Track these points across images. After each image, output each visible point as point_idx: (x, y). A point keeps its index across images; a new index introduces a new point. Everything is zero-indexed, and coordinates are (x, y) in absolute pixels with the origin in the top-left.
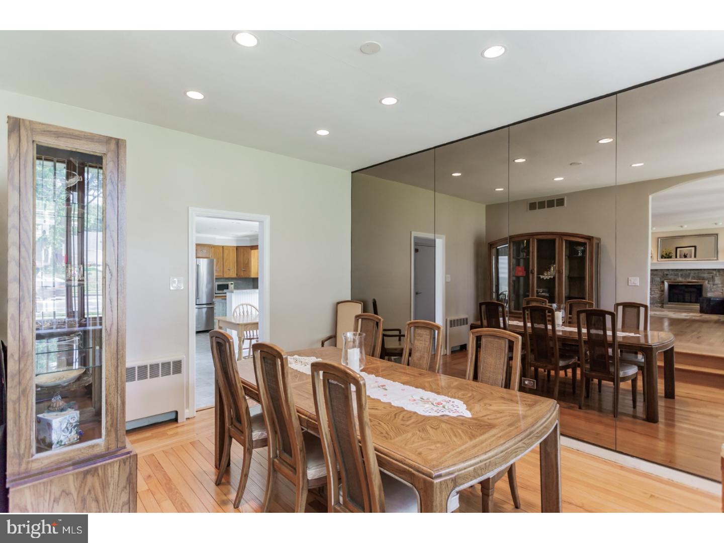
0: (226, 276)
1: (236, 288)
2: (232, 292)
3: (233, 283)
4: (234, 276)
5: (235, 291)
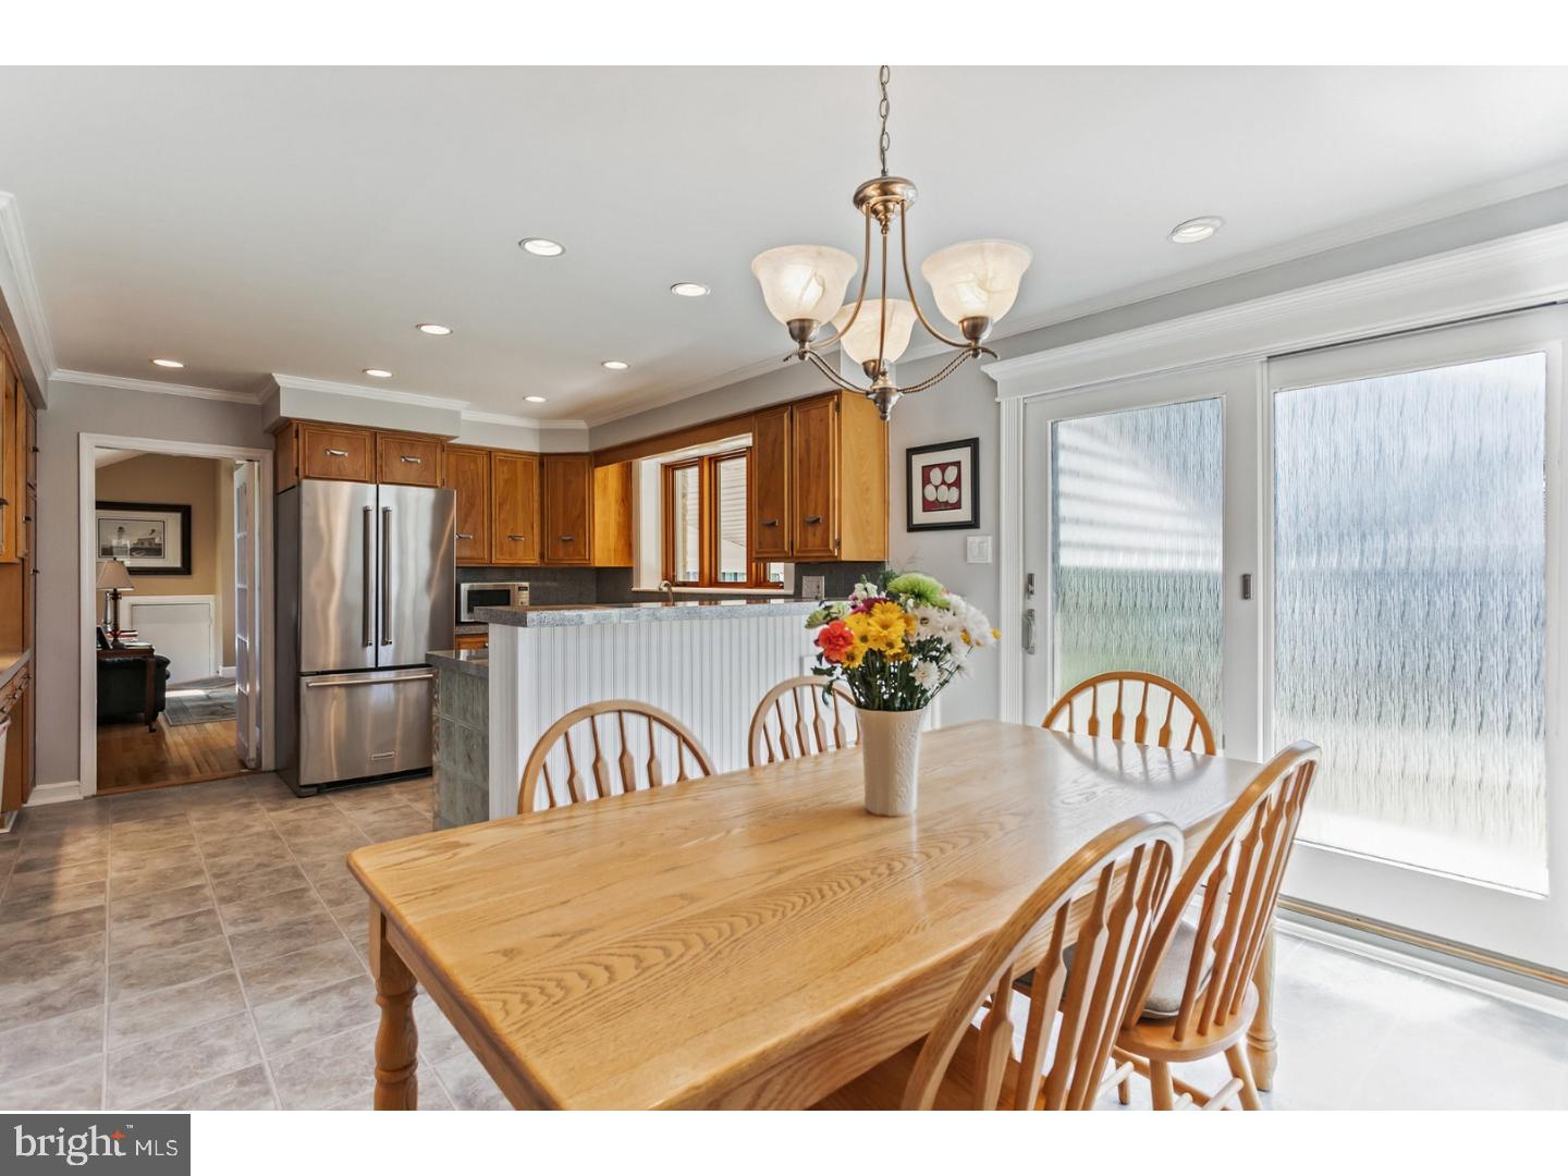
0: (500, 559)
1: (539, 601)
2: (520, 621)
3: (526, 584)
4: (532, 559)
5: (532, 615)
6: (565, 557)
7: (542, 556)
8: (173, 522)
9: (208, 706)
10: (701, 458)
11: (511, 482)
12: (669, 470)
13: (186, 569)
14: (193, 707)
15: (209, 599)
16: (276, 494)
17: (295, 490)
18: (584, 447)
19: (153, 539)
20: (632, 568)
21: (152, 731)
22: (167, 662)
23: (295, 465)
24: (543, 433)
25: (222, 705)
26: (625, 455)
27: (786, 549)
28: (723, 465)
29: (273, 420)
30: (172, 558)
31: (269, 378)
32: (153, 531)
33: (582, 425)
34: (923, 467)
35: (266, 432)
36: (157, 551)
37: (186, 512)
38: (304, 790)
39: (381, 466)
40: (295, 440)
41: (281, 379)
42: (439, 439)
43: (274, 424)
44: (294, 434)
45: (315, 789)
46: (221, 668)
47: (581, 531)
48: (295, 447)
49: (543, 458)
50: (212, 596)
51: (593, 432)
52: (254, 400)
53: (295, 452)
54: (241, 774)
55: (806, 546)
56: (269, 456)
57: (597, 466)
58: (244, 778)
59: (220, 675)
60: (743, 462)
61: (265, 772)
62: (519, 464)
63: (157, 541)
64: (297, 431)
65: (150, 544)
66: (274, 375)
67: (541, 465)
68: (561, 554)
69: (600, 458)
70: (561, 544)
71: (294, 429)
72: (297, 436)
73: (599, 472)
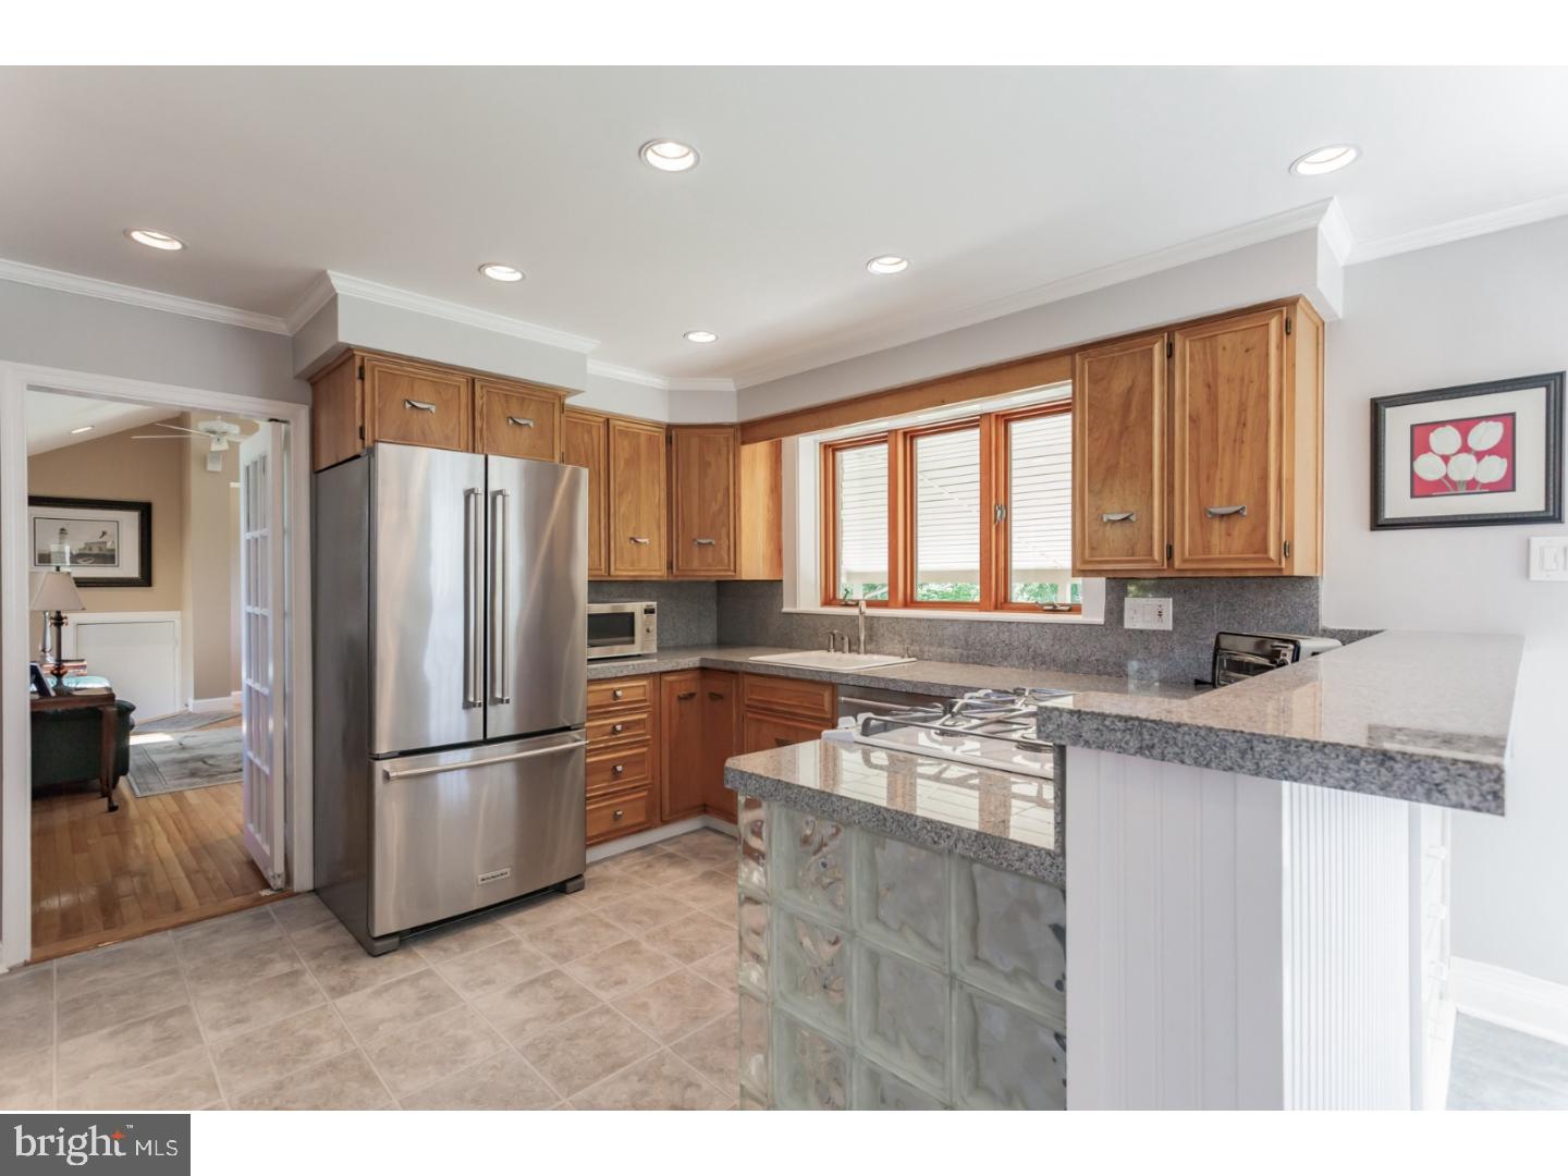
0: (620, 571)
4: (658, 570)
6: (704, 567)
7: (670, 566)
8: (130, 520)
9: (186, 761)
10: (894, 432)
11: (633, 462)
12: (831, 449)
13: (146, 579)
14: (165, 763)
15: (174, 615)
16: (316, 472)
17: (362, 463)
18: (731, 416)
19: (105, 543)
20: (781, 581)
21: (112, 808)
22: (131, 709)
23: (359, 424)
24: (672, 395)
25: (203, 760)
26: (772, 428)
27: (1156, 556)
28: (921, 443)
29: (316, 356)
30: (129, 566)
31: (322, 277)
32: (104, 533)
33: (729, 385)
34: (1413, 427)
35: (297, 377)
36: (109, 558)
37: (145, 511)
38: (379, 944)
39: (481, 430)
40: (358, 383)
41: (341, 282)
42: (556, 394)
43: (313, 364)
44: (357, 374)
45: (396, 940)
46: (191, 701)
47: (724, 531)
48: (358, 394)
49: (672, 432)
50: (178, 613)
51: (743, 395)
52: (281, 327)
53: (358, 403)
54: (261, 901)
55: (1209, 552)
56: (303, 413)
57: (743, 443)
58: (268, 907)
59: (191, 709)
60: (975, 434)
61: (298, 894)
62: (643, 440)
63: (109, 546)
64: (362, 369)
65: (100, 549)
66: (329, 272)
67: (669, 440)
68: (696, 564)
69: (748, 431)
70: (696, 549)
71: (358, 363)
72: (362, 377)
73: (747, 451)
